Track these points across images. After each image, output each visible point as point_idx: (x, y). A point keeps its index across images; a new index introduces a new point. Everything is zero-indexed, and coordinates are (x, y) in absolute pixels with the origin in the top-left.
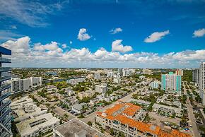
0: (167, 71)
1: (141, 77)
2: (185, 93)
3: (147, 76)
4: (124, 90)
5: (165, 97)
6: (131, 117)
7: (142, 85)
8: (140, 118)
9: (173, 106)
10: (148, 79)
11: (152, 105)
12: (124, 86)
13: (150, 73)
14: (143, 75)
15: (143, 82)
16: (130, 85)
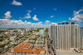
0: (41, 29)
1: (33, 31)
2: (46, 35)
3: (35, 31)
4: (25, 37)
5: (40, 38)
6: (26, 48)
7: (33, 34)
8: (30, 48)
9: (42, 40)
10: (35, 32)
11: (35, 41)
12: (26, 36)
13: (36, 30)
14: (34, 30)
15: (34, 33)
16: (28, 35)
